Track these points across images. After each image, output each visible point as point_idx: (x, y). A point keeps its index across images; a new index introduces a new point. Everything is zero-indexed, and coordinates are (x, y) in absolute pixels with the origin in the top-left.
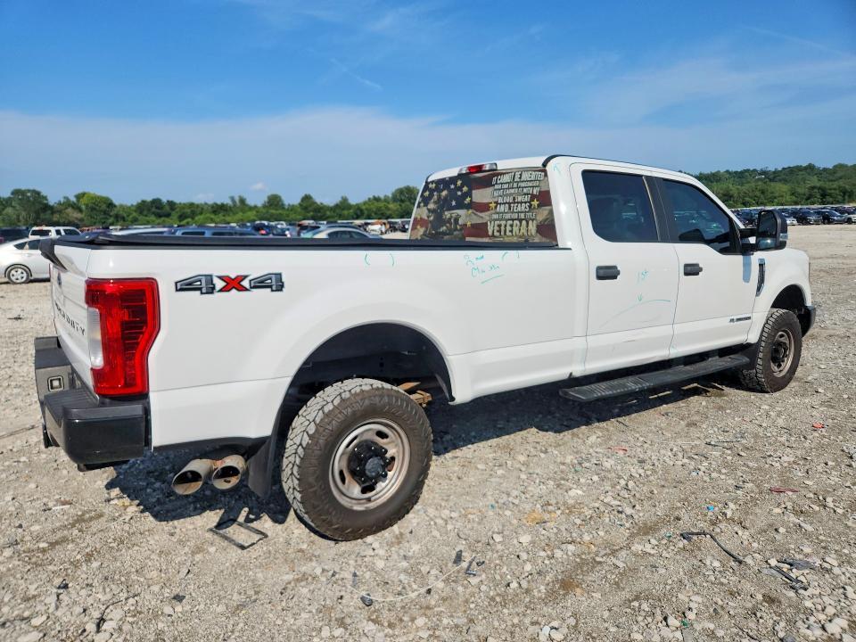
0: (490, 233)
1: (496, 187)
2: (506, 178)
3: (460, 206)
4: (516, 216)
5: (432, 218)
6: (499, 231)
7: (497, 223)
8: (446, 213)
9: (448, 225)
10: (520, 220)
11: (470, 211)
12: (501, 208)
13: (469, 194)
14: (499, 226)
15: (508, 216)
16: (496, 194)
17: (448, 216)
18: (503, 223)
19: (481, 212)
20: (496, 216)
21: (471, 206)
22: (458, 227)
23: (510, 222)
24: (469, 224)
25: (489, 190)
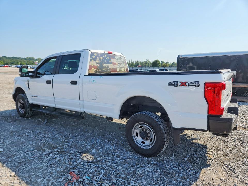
0: (117, 71)
1: (117, 59)
2: (118, 57)
3: (108, 63)
4: (122, 67)
5: (99, 66)
6: (119, 70)
7: (119, 68)
8: (104, 64)
9: (105, 68)
10: (123, 68)
11: (112, 65)
12: (119, 65)
13: (110, 59)
14: (119, 69)
15: (120, 67)
16: (117, 61)
17: (105, 65)
18: (120, 68)
19: (115, 65)
20: (118, 66)
21: (111, 63)
22: (109, 69)
23: (121, 68)
24: (112, 68)
25: (115, 59)
